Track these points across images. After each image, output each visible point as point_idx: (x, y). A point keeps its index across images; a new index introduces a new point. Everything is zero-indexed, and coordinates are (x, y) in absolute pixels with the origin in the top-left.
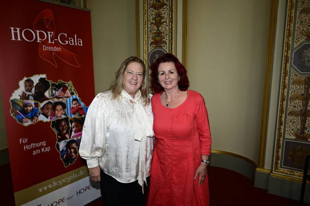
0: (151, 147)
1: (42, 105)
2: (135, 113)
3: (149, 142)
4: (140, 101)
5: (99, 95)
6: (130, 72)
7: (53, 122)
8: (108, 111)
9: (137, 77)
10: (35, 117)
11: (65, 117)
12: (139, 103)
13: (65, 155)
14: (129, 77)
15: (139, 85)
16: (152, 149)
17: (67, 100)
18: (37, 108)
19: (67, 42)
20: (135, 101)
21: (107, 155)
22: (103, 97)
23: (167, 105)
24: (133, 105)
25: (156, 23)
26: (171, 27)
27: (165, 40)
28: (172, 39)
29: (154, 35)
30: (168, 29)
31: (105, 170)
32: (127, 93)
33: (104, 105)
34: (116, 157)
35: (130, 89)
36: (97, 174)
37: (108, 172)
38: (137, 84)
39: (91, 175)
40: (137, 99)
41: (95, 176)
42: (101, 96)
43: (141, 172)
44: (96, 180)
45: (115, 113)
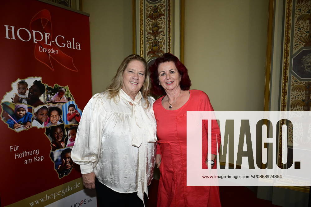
1: (36, 110)
2: (134, 116)
3: (150, 148)
5: (95, 95)
6: (131, 70)
8: (105, 113)
9: (138, 77)
10: (29, 123)
12: (139, 106)
13: (60, 166)
14: (129, 76)
15: (140, 86)
17: (63, 106)
18: (30, 113)
19: (64, 45)
20: (135, 103)
22: (100, 97)
23: (170, 107)
24: (133, 107)
25: (153, 33)
26: (168, 36)
27: (162, 49)
28: (169, 48)
29: (151, 45)
30: (165, 39)
31: (99, 178)
32: (127, 95)
33: (101, 106)
34: (112, 164)
35: (131, 89)
36: (91, 180)
37: (103, 181)
38: (138, 84)
39: (85, 182)
40: (138, 101)
41: (89, 183)
42: (98, 97)
43: (140, 183)
44: (90, 187)
45: (112, 115)
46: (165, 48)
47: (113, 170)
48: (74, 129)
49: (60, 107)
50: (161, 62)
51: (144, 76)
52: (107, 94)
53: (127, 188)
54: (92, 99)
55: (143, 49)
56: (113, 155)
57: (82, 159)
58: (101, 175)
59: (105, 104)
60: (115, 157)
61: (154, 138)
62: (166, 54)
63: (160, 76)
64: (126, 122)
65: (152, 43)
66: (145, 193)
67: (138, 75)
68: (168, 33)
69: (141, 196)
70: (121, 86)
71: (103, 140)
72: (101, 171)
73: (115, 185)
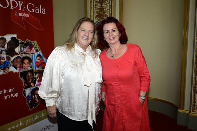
0: (99, 92)
1: (12, 59)
2: (85, 63)
3: (97, 87)
4: (90, 54)
5: (56, 48)
6: (83, 29)
7: (21, 72)
8: (64, 61)
9: (88, 34)
10: (7, 68)
11: (31, 69)
12: (89, 56)
13: (30, 100)
14: (82, 34)
15: (90, 41)
16: (100, 93)
17: (32, 56)
18: (8, 61)
19: (34, 10)
20: (86, 54)
21: (61, 97)
22: (60, 49)
23: (112, 57)
24: (84, 57)
25: (99, 2)
26: (111, 4)
27: (106, 14)
28: (112, 13)
29: (98, 10)
30: (109, 6)
31: (60, 109)
32: (80, 47)
33: (61, 56)
34: (69, 99)
35: (83, 44)
36: (54, 111)
37: (62, 112)
38: (88, 39)
39: (49, 112)
40: (88, 53)
41: (52, 113)
42: (58, 49)
43: (90, 113)
44: (53, 116)
45: (69, 63)
46: (109, 13)
47: (70, 103)
48: (41, 73)
49: (30, 57)
50: (106, 23)
51: (93, 34)
52: (65, 47)
53: (80, 117)
54: (54, 50)
55: (92, 13)
56: (70, 93)
57: (47, 96)
58: (61, 107)
59: (64, 54)
60: (71, 94)
61: (100, 80)
62: (110, 17)
63: (104, 34)
64: (80, 68)
65: (99, 9)
66: (93, 121)
67: (88, 33)
68: (111, 2)
69: (90, 123)
70: (76, 41)
71: (63, 81)
72: (61, 104)
73: (71, 115)
